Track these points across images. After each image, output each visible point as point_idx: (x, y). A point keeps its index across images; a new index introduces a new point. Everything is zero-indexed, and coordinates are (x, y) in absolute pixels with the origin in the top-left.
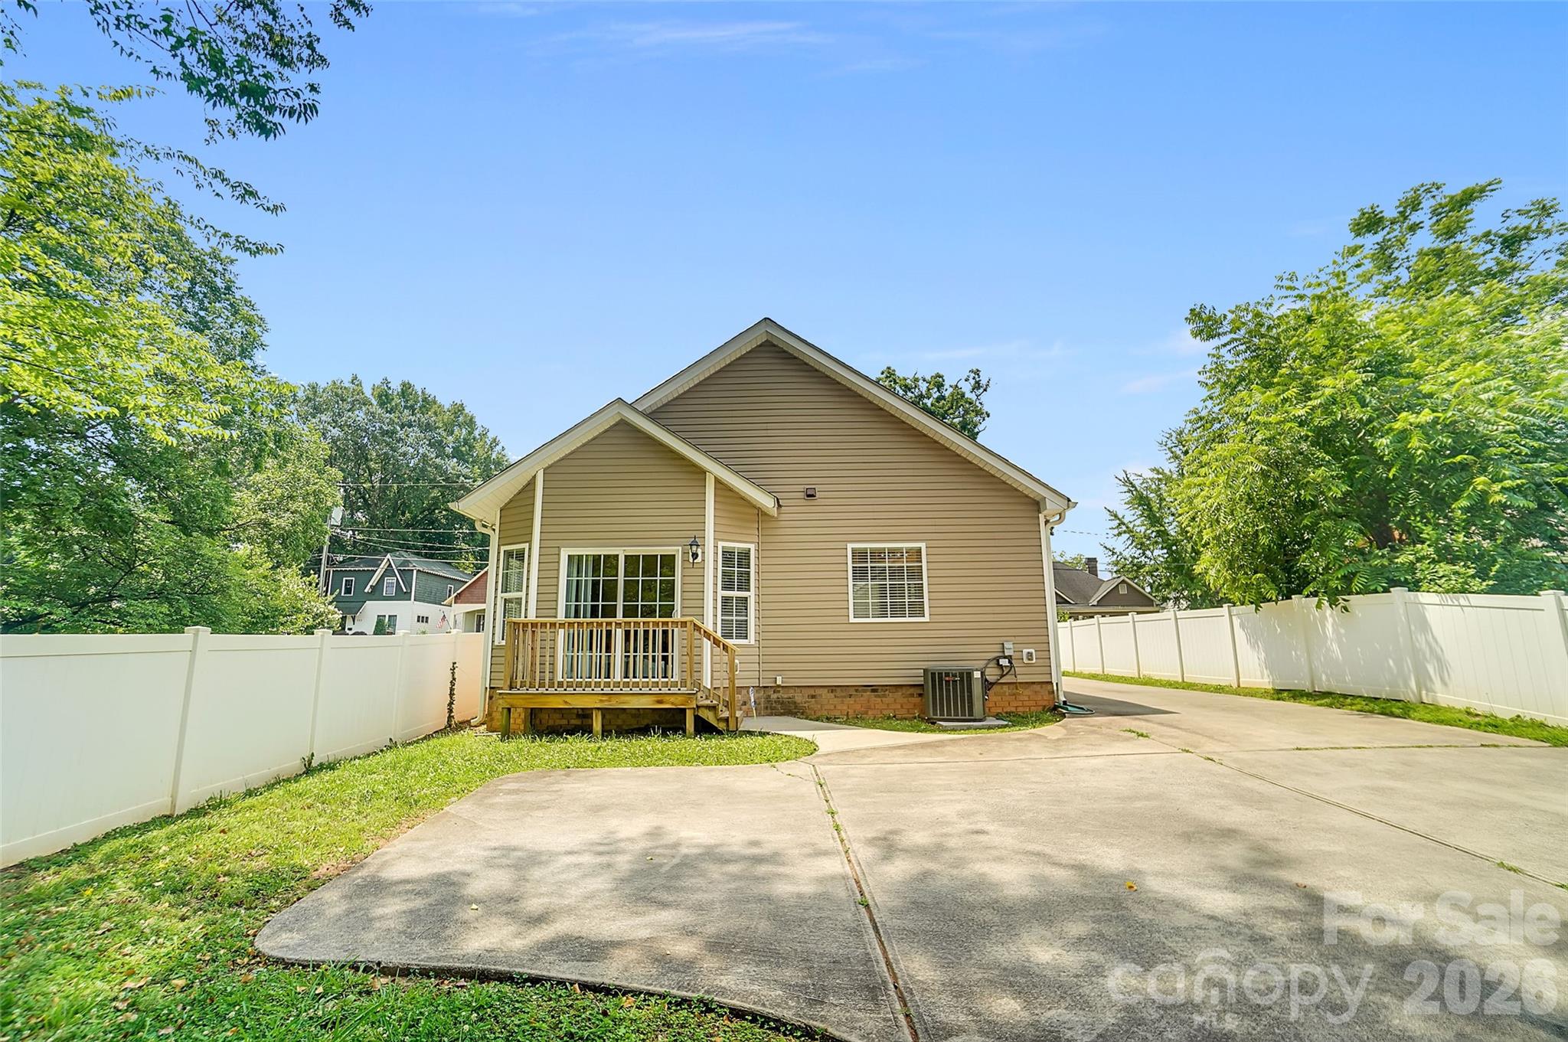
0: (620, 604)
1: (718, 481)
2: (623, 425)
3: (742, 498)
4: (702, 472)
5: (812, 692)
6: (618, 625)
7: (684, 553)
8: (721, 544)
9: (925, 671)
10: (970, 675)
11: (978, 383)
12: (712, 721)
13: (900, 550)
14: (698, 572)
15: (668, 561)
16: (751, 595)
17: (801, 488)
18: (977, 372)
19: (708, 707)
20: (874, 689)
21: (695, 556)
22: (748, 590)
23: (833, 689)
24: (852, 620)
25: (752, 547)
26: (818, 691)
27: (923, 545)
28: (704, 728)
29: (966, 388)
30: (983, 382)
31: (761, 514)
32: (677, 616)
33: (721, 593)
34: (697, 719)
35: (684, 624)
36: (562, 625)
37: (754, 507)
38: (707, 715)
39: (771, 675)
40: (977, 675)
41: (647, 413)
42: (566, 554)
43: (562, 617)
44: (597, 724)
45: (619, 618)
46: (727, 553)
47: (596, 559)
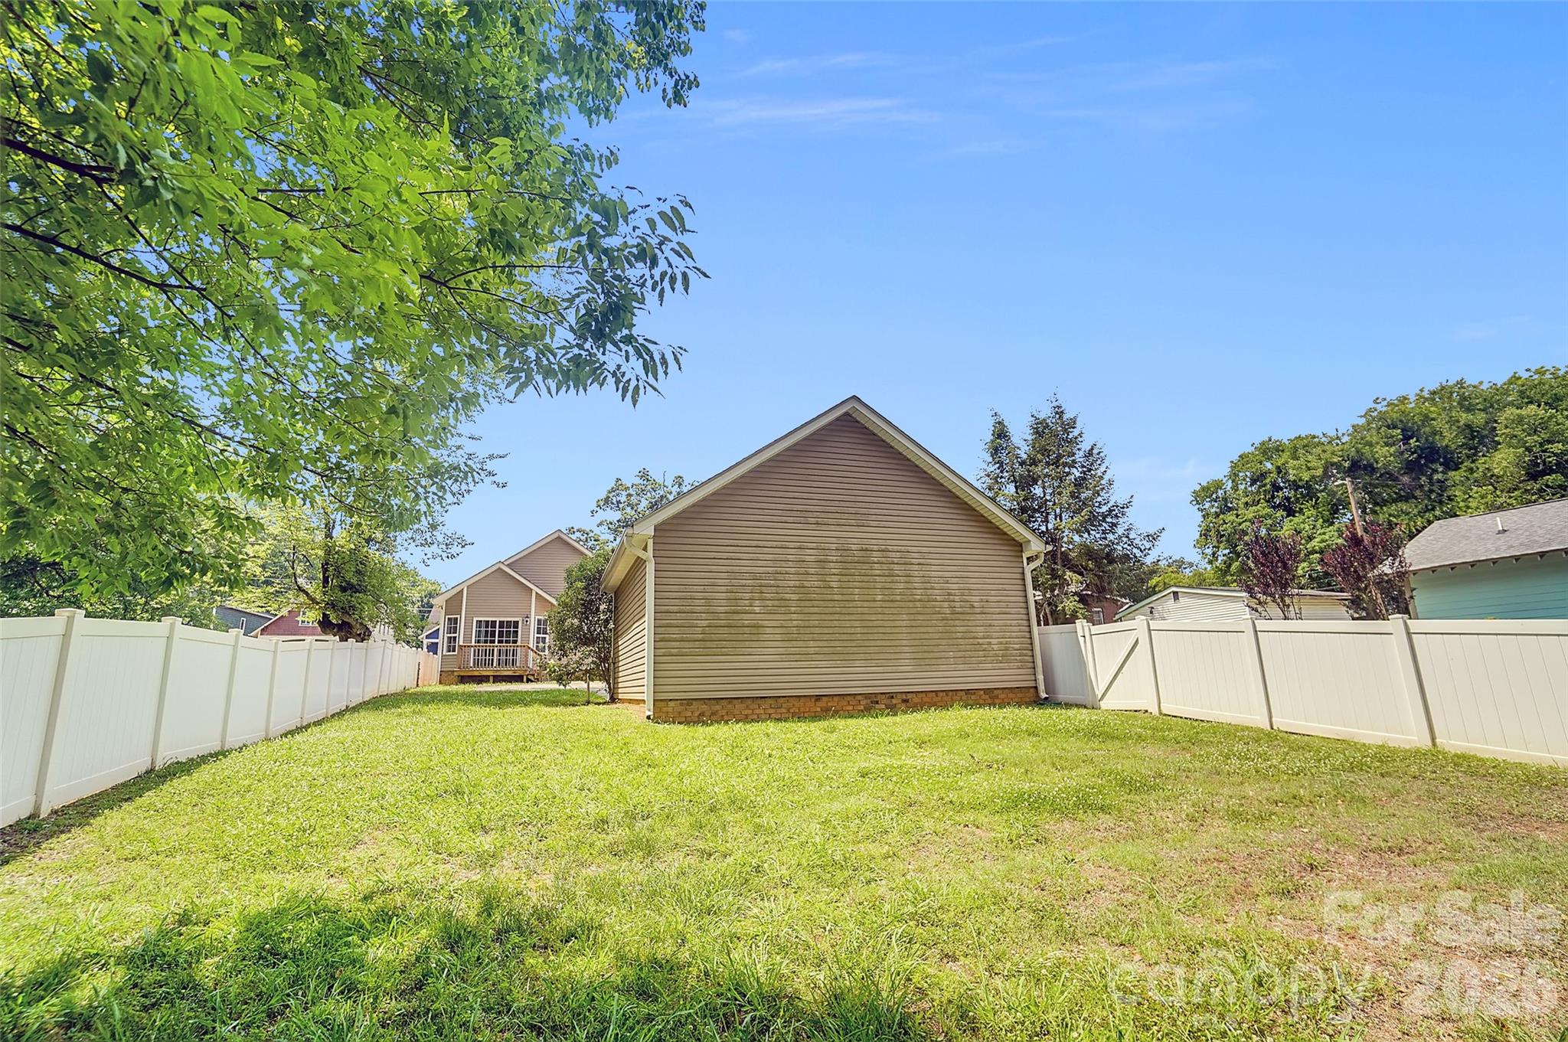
0: (497, 638)
1: (537, 594)
2: (499, 570)
3: (546, 600)
4: (532, 590)
6: (496, 647)
7: (522, 620)
8: (537, 617)
12: (533, 680)
14: (528, 627)
15: (516, 624)
19: (533, 675)
21: (527, 621)
22: (545, 635)
25: (548, 619)
28: (530, 682)
32: (519, 643)
33: (536, 635)
34: (527, 678)
35: (520, 647)
36: (475, 646)
37: (550, 603)
38: (530, 677)
41: (508, 565)
42: (475, 620)
43: (473, 644)
44: (491, 680)
45: (496, 644)
46: (539, 621)
47: (487, 622)
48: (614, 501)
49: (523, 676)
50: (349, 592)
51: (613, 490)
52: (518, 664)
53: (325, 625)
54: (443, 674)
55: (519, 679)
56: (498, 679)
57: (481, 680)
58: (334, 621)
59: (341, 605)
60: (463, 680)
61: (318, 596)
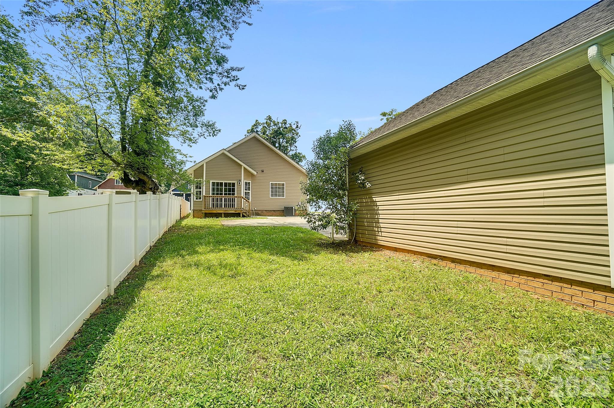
0: (223, 192)
1: (244, 168)
2: (223, 154)
3: (249, 171)
4: (241, 166)
5: (262, 211)
6: (223, 197)
7: (237, 183)
8: (245, 181)
9: (284, 207)
10: (293, 208)
11: (297, 126)
12: (245, 215)
13: (280, 184)
14: (240, 186)
15: (234, 185)
16: (250, 191)
17: (261, 170)
18: (297, 123)
19: (245, 213)
20: (274, 211)
21: (240, 183)
22: (250, 190)
23: (266, 210)
24: (270, 197)
25: (251, 182)
26: (263, 211)
27: (285, 183)
28: (244, 216)
29: (294, 127)
30: (299, 126)
31: (252, 175)
32: (236, 195)
33: (245, 191)
34: (243, 215)
35: (236, 197)
36: (211, 197)
37: (251, 173)
38: (244, 214)
39: (254, 208)
40: (294, 208)
41: (228, 151)
42: (211, 182)
43: (211, 195)
44: (223, 216)
45: (223, 195)
46: (246, 183)
47: (218, 183)
48: (255, 131)
49: (240, 213)
50: (142, 157)
51: (255, 125)
52: (236, 207)
53: (126, 181)
54: (195, 211)
55: (237, 215)
56: (227, 215)
57: (218, 215)
58: (132, 179)
59: (136, 166)
60: (208, 215)
61: (119, 159)
